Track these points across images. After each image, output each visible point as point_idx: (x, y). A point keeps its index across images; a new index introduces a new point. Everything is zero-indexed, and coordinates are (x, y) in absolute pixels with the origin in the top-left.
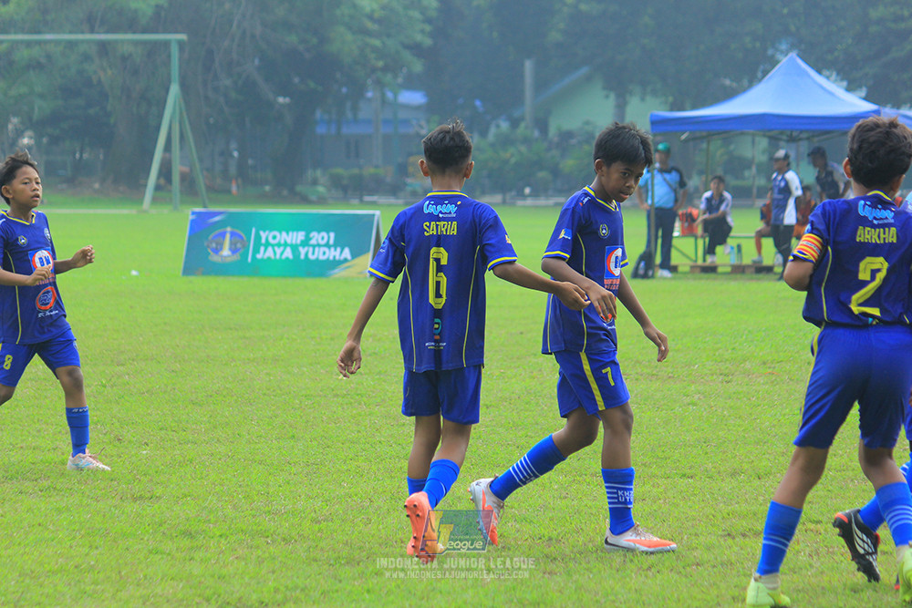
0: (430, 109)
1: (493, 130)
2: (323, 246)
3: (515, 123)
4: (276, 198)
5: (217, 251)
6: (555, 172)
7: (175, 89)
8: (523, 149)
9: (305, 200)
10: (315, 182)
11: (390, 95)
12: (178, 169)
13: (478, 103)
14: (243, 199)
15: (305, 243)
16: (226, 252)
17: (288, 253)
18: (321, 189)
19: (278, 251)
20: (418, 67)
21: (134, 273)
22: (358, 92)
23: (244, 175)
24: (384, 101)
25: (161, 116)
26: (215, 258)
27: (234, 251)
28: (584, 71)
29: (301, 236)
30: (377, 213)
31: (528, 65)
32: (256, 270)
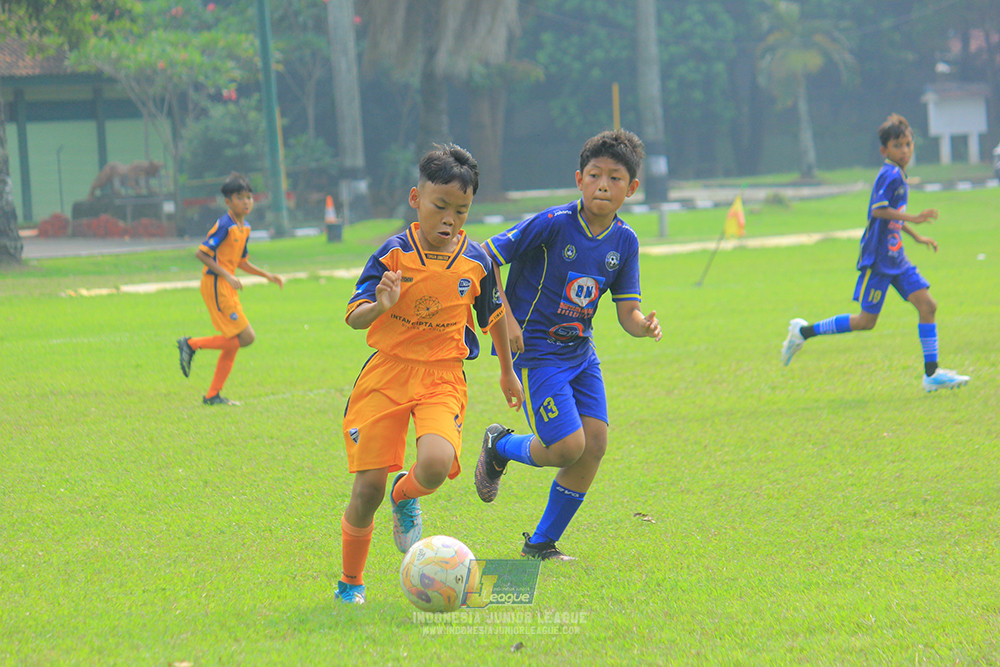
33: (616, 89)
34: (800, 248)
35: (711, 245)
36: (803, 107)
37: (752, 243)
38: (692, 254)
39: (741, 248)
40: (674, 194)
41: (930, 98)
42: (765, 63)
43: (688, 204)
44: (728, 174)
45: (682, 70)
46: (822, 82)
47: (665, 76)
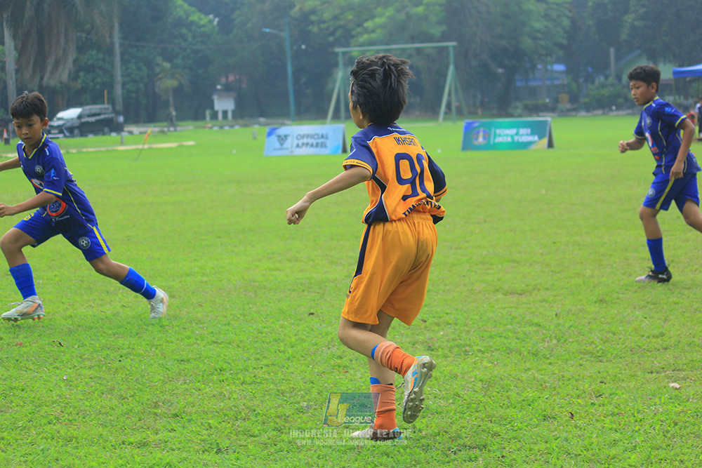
0: (568, 72)
1: (597, 81)
2: (525, 135)
3: (607, 77)
4: (499, 115)
5: (477, 139)
6: (626, 99)
7: (451, 68)
8: (611, 89)
9: (511, 116)
10: (516, 108)
11: (549, 67)
12: (454, 105)
13: (590, 69)
14: (485, 116)
15: (517, 134)
16: (481, 139)
17: (509, 139)
18: (519, 111)
19: (505, 138)
20: (561, 53)
21: (439, 151)
22: (534, 67)
23: (484, 106)
24: (547, 70)
25: (445, 81)
26: (475, 143)
27: (484, 138)
28: (637, 52)
29: (513, 131)
30: (549, 119)
31: (612, 51)
32: (495, 147)
33: (106, 92)
34: (171, 148)
35: (140, 147)
36: (171, 99)
37: (155, 146)
38: (133, 150)
39: (150, 148)
40: (126, 129)
41: (215, 97)
42: (158, 83)
43: (131, 133)
44: (144, 122)
45: (128, 86)
46: (178, 91)
47: (123, 88)
